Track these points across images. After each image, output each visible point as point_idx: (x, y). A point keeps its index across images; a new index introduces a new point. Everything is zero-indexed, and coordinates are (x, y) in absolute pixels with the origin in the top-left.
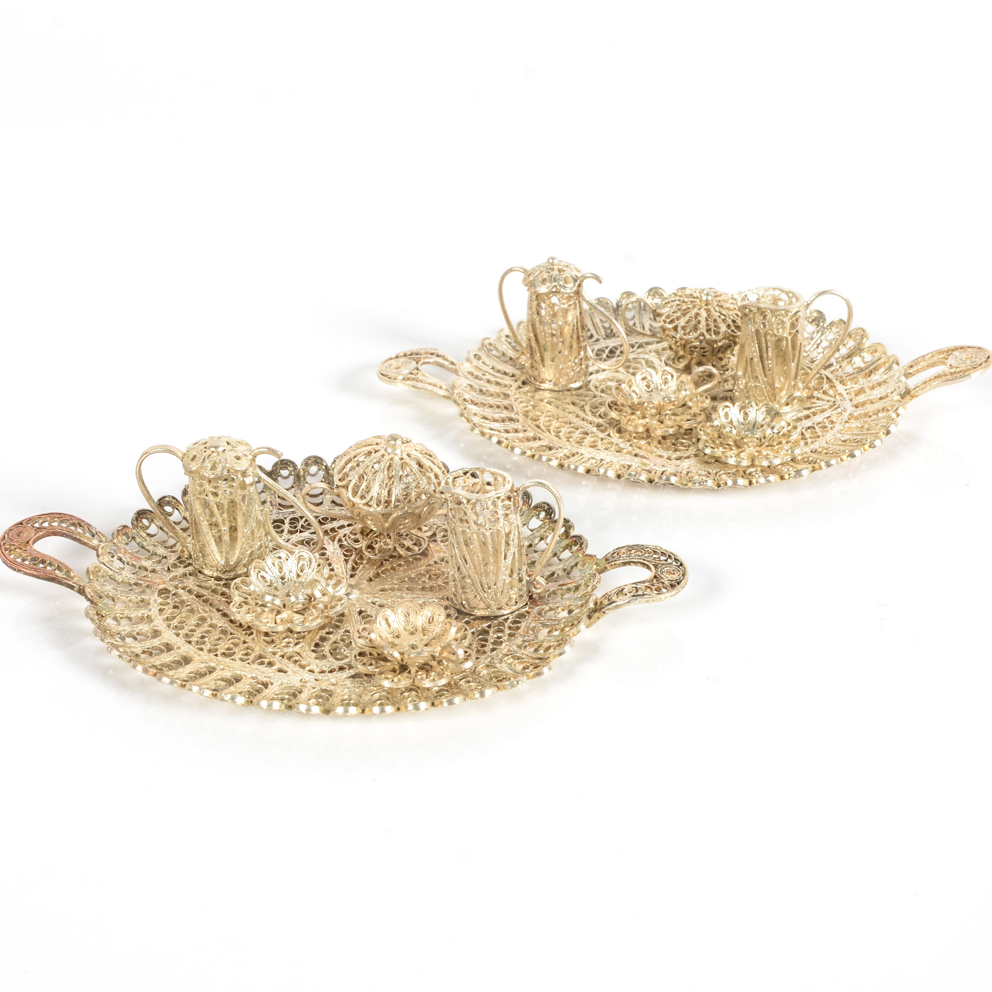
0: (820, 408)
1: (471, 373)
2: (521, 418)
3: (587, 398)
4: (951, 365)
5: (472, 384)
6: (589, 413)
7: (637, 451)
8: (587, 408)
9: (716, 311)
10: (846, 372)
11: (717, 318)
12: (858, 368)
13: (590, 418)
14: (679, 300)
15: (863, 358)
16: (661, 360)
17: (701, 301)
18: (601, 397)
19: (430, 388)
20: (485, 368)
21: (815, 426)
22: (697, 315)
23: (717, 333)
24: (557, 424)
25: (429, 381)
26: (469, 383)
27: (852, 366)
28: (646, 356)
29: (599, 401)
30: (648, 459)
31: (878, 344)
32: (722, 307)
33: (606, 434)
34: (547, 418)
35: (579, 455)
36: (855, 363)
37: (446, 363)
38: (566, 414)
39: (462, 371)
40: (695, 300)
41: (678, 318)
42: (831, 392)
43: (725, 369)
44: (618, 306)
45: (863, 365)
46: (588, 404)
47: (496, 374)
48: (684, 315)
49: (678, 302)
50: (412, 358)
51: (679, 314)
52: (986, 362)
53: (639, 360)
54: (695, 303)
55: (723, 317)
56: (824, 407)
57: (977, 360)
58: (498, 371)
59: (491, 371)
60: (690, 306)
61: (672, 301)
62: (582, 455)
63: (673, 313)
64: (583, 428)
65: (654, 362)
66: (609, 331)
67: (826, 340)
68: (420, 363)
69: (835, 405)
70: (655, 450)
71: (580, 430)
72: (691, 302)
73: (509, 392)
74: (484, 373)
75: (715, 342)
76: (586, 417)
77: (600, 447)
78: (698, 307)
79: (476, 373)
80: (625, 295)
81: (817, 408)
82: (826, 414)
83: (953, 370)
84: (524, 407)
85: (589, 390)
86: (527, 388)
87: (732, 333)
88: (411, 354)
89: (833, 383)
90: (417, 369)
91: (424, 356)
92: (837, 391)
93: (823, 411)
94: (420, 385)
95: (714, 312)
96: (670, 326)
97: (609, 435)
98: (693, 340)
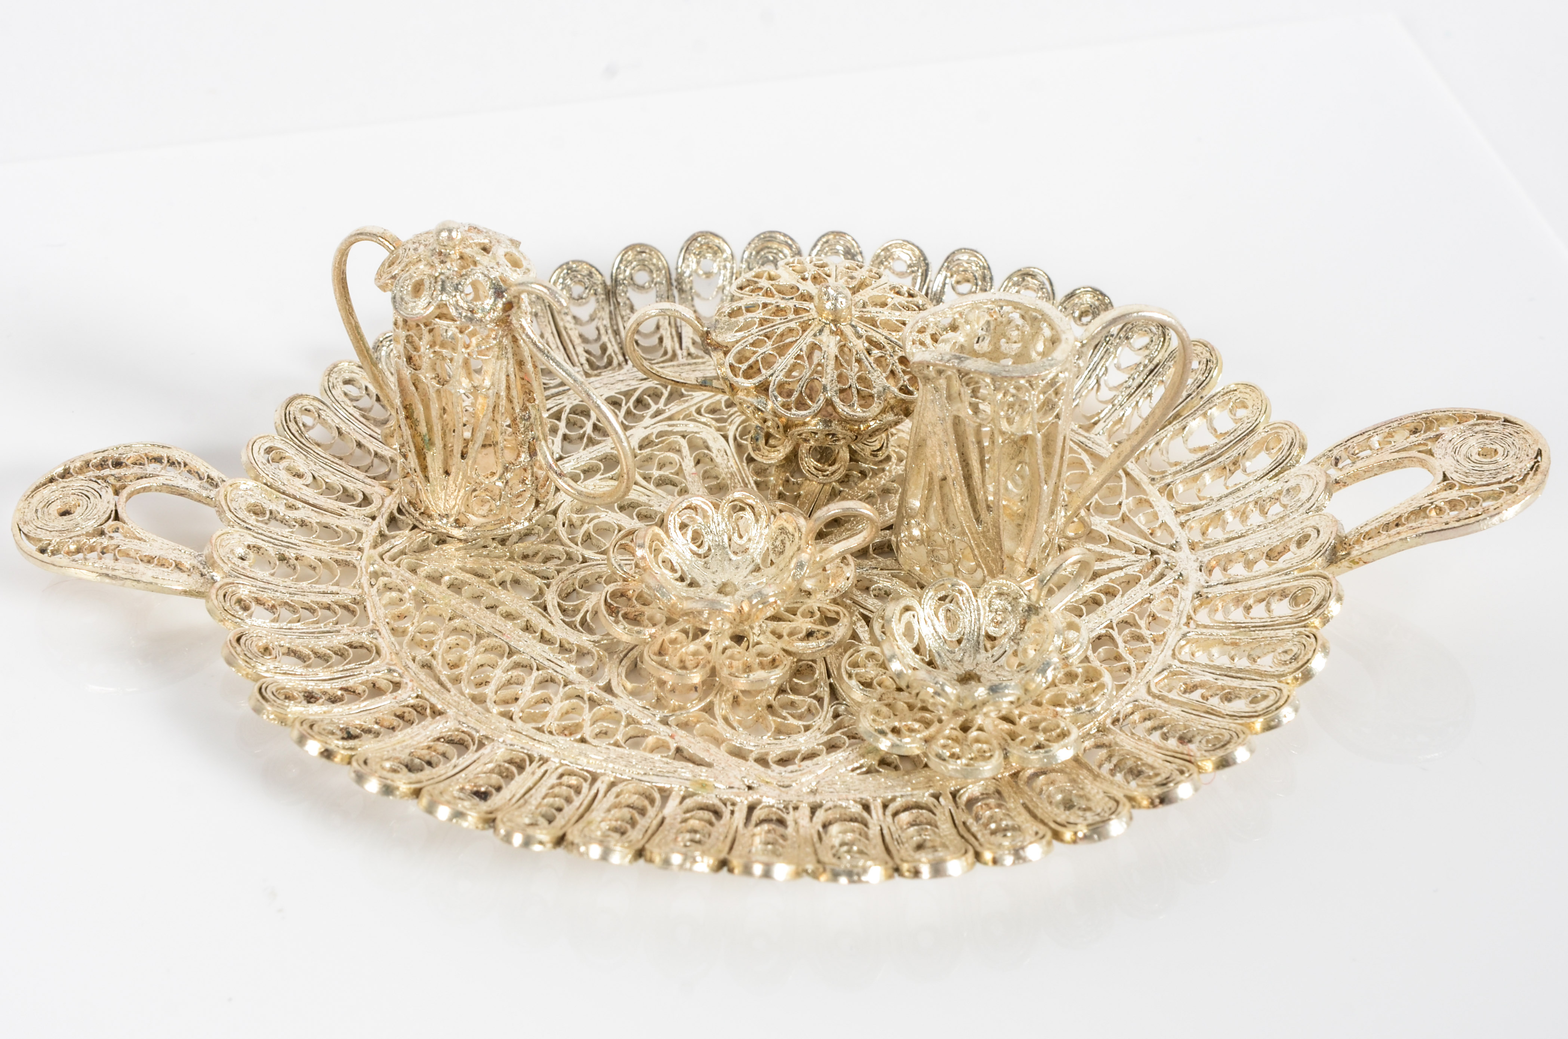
0: (1121, 573)
1: (257, 511)
2: (385, 641)
3: (551, 566)
4: (1445, 478)
5: (260, 543)
6: (555, 614)
7: (684, 739)
8: (551, 598)
9: (860, 337)
10: (1172, 461)
11: (863, 355)
12: (1202, 449)
13: (559, 631)
14: (765, 305)
15: (1210, 421)
16: (726, 437)
17: (820, 310)
18: (585, 560)
19: (148, 572)
20: (296, 486)
21: (1115, 634)
22: (814, 347)
23: (866, 399)
24: (479, 659)
25: (147, 550)
26: (251, 541)
27: (1185, 441)
28: (691, 427)
29: (582, 574)
30: (709, 765)
31: (1247, 385)
32: (873, 323)
33: (602, 684)
34: (452, 640)
35: (535, 765)
36: (1191, 433)
37: (193, 485)
38: (499, 622)
39: (233, 505)
40: (806, 305)
41: (768, 362)
42: (1140, 520)
43: (881, 456)
44: (616, 282)
45: (1211, 441)
46: (553, 588)
47: (323, 501)
48: (781, 350)
49: (760, 314)
50: (104, 479)
51: (768, 347)
52: (1535, 468)
53: (672, 438)
54: (805, 316)
55: (876, 352)
56: (1130, 571)
57: (1510, 461)
58: (329, 489)
59: (311, 494)
60: (792, 325)
61: (749, 309)
62: (544, 760)
63: (752, 344)
64: (544, 668)
65: (711, 444)
66: (596, 349)
67: (1118, 367)
68: (124, 493)
69: (1156, 563)
70: (727, 733)
71: (535, 673)
72: (797, 311)
73: (354, 557)
74: (291, 501)
75: (864, 421)
76: (549, 629)
77: (587, 731)
78: (815, 328)
79: (270, 506)
80: (630, 255)
81: (1113, 575)
82: (1138, 593)
83: (1454, 494)
84: (391, 603)
85: (554, 538)
86: (402, 539)
87: (903, 396)
88: (102, 465)
89: (1144, 492)
90: (117, 518)
91: (136, 470)
92: (1156, 516)
93: (1131, 582)
94: (122, 567)
95: (854, 339)
96: (749, 383)
97: (608, 689)
98: (808, 419)
